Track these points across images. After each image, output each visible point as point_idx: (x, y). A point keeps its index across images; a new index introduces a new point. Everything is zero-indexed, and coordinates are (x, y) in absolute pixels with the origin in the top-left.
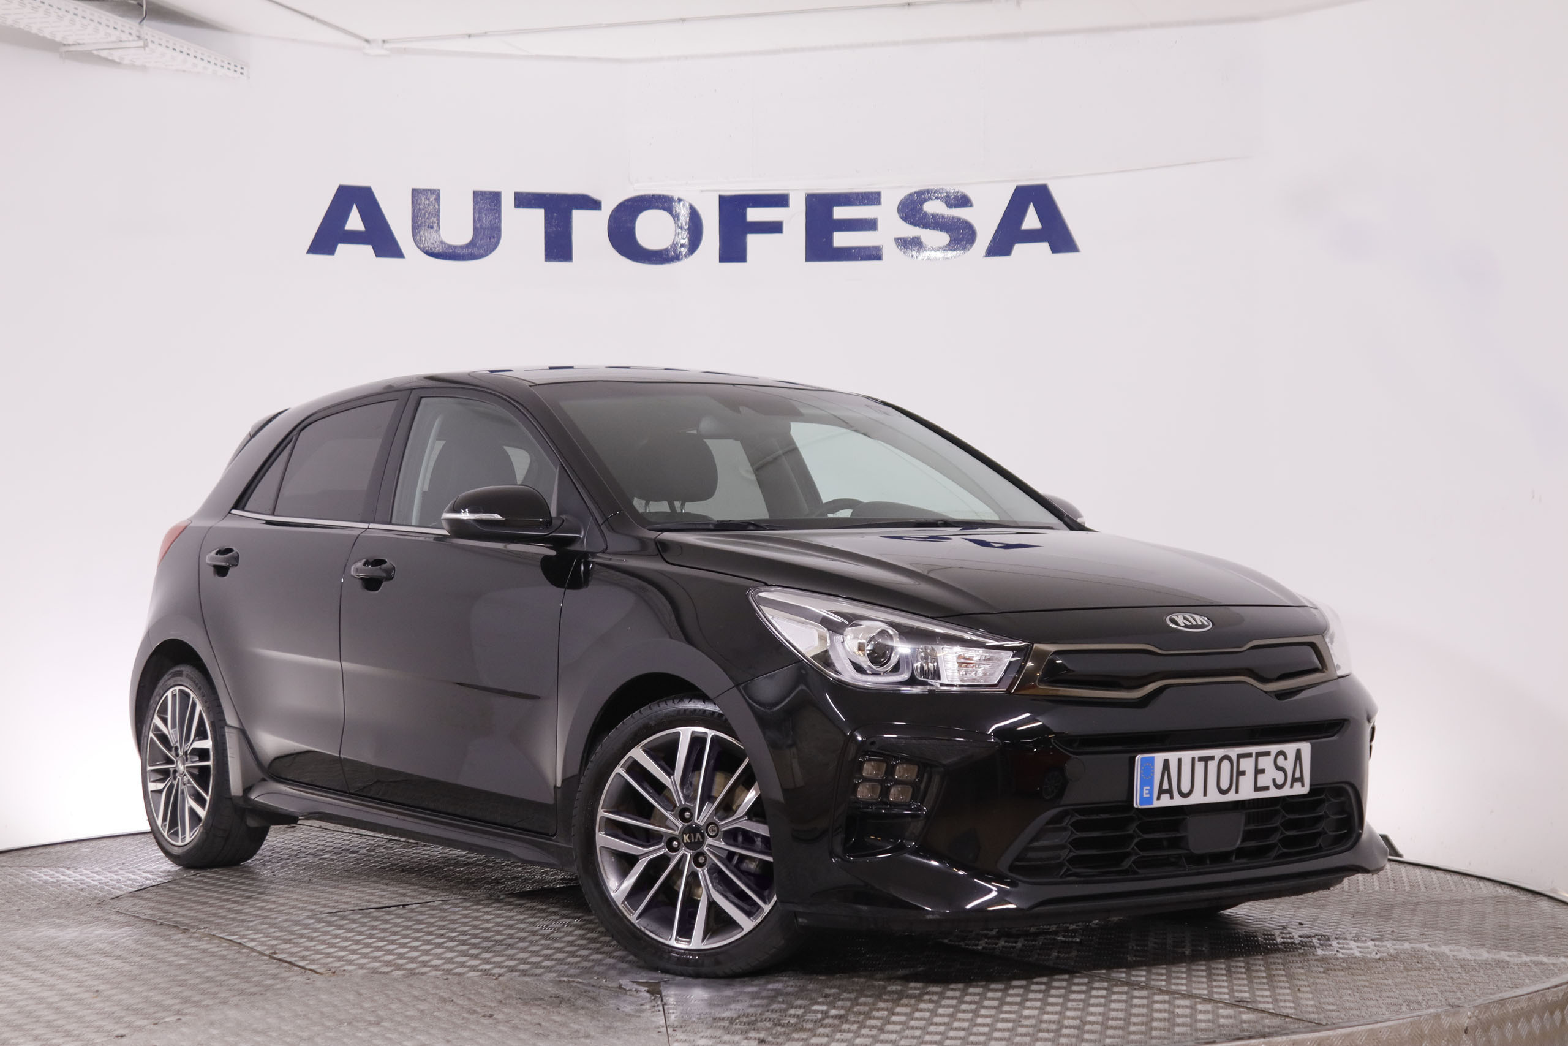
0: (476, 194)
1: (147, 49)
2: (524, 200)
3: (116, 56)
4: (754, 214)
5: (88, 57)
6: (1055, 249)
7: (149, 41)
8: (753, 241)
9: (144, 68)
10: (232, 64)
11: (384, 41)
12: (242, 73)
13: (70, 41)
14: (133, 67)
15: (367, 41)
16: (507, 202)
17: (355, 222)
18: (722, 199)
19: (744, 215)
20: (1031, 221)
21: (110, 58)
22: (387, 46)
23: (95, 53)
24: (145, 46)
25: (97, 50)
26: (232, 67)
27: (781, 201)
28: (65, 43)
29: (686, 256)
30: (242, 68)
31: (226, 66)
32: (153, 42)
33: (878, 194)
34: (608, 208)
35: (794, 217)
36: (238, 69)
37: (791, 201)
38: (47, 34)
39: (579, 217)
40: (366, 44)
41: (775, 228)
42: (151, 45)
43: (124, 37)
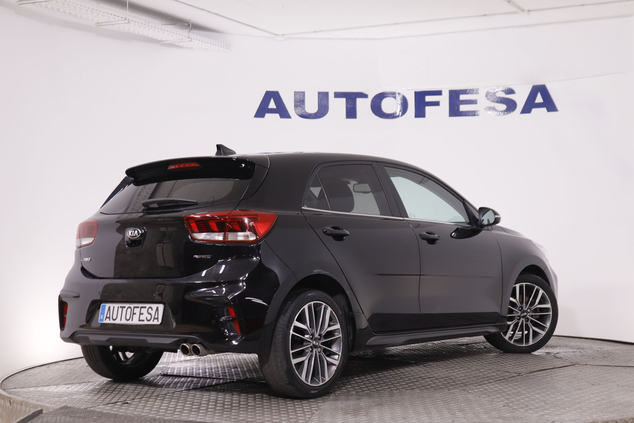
0: (319, 93)
1: (192, 42)
2: (338, 95)
3: (181, 44)
4: (428, 99)
5: (171, 45)
6: (549, 110)
7: (192, 39)
8: (428, 109)
9: (191, 48)
10: (225, 45)
11: (283, 35)
12: (229, 49)
13: (164, 39)
14: (187, 48)
15: (276, 35)
16: (331, 96)
17: (272, 105)
18: (416, 93)
19: (424, 99)
20: (539, 99)
21: (179, 45)
22: (284, 36)
23: (173, 43)
24: (191, 40)
25: (174, 42)
26: (225, 47)
27: (439, 93)
28: (161, 40)
29: (401, 116)
30: (229, 47)
31: (222, 46)
32: (194, 39)
33: (478, 90)
34: (371, 97)
35: (444, 100)
36: (227, 47)
37: (443, 93)
38: (155, 37)
39: (359, 101)
40: (276, 36)
41: (437, 104)
42: (193, 40)
43: (183, 37)
